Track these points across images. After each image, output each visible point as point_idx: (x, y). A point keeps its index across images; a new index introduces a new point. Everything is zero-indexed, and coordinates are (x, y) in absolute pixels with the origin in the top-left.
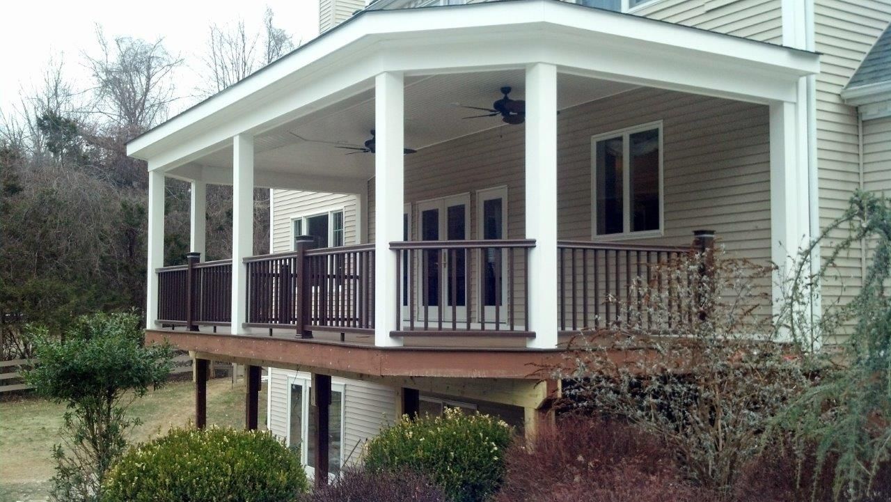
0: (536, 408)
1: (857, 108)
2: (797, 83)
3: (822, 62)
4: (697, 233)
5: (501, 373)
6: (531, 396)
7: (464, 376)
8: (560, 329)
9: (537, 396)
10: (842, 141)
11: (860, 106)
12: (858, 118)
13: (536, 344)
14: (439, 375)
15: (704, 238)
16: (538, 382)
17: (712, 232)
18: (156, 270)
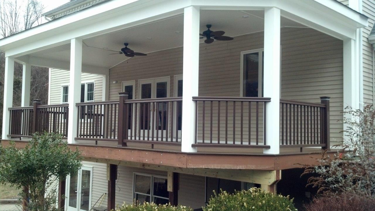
0: (270, 185)
1: (372, 45)
2: (356, 31)
3: (369, 22)
4: (321, 98)
5: (252, 167)
6: (266, 178)
7: (233, 168)
8: (281, 144)
9: (270, 178)
10: (368, 59)
11: (373, 44)
12: (372, 49)
13: (270, 152)
14: (219, 168)
15: (326, 100)
16: (270, 171)
17: (329, 98)
18: (9, 108)
